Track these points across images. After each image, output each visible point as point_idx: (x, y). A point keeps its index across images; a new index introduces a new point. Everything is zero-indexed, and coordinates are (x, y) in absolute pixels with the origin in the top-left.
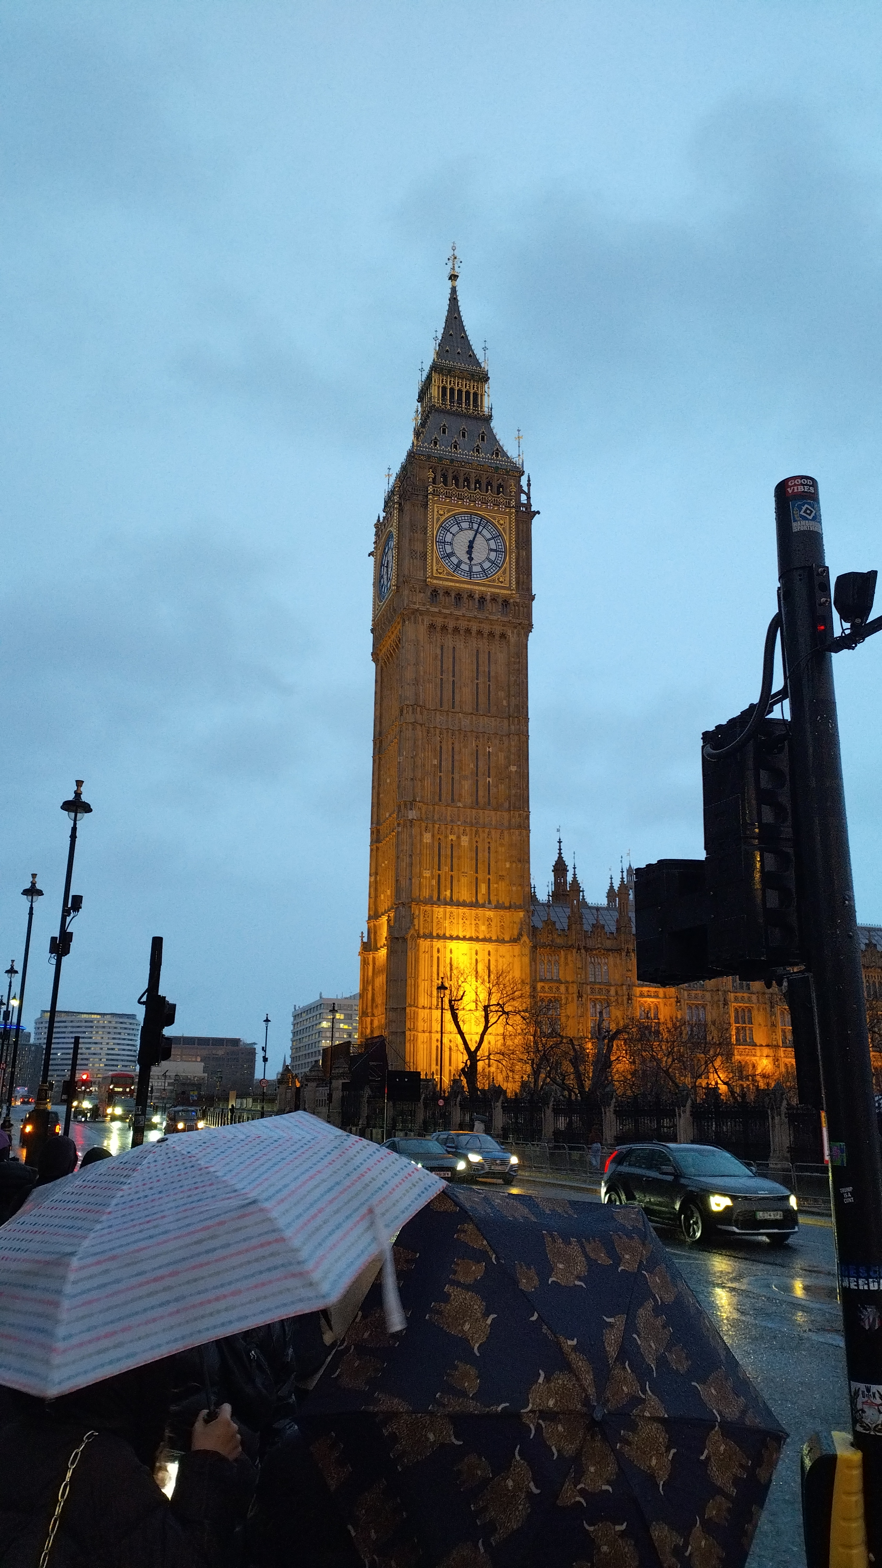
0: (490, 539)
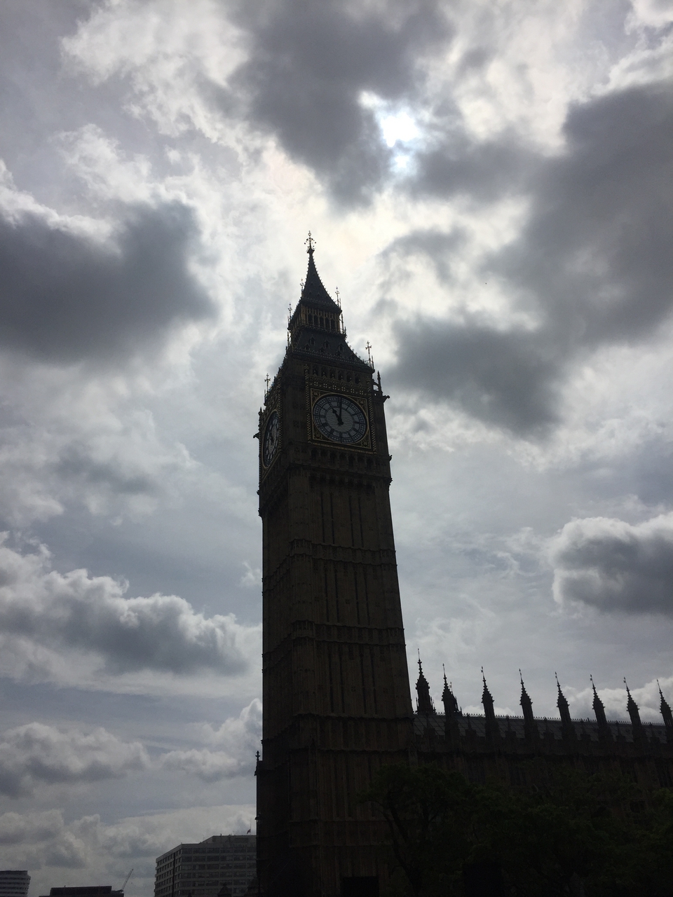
0: (354, 414)
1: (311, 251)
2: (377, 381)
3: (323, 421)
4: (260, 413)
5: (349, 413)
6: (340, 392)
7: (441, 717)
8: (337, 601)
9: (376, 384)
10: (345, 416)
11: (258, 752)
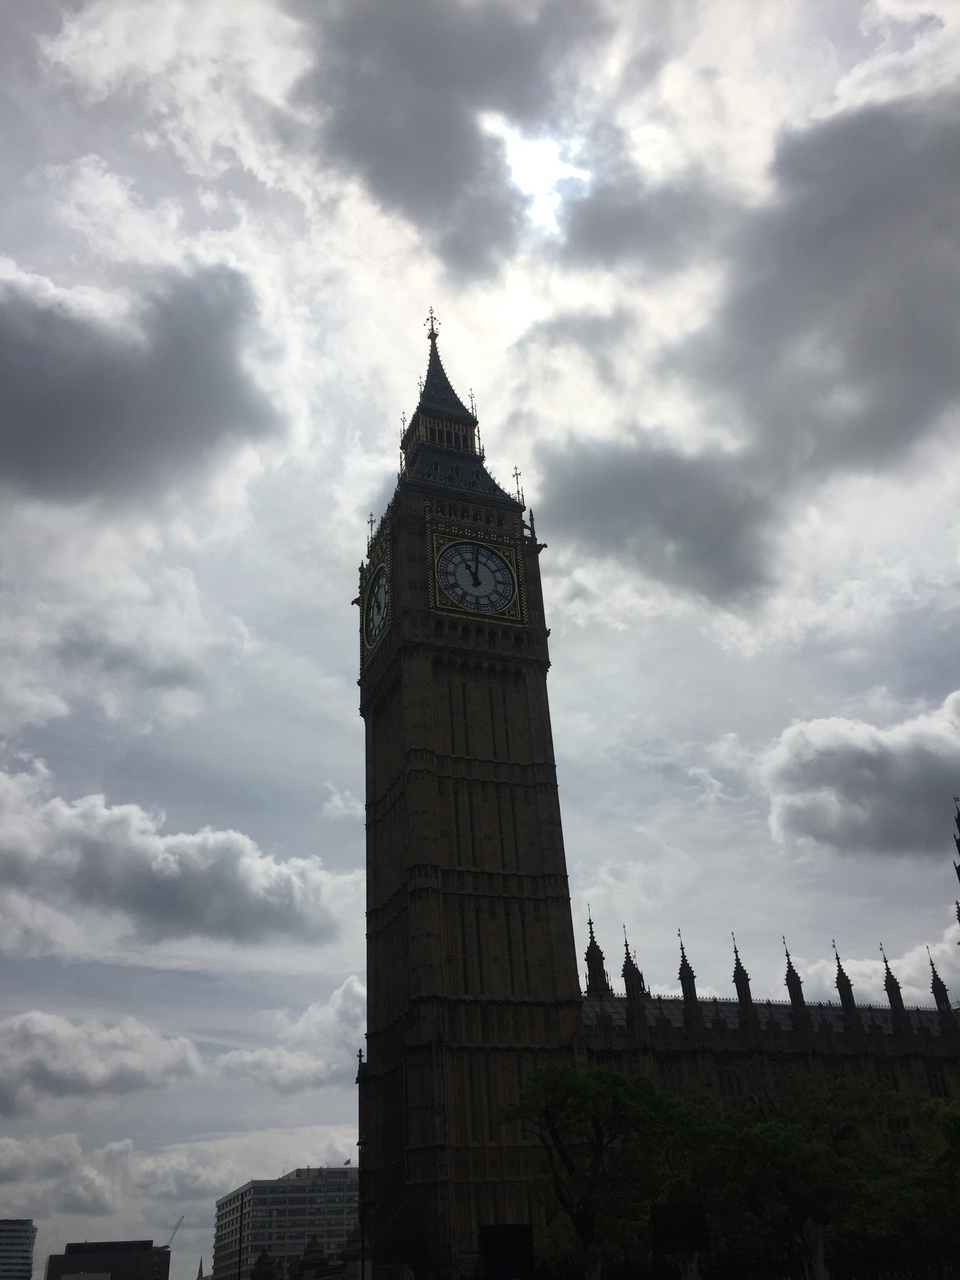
0: (496, 571)
1: (433, 336)
2: (528, 523)
3: (452, 581)
4: (361, 569)
5: (489, 569)
6: (476, 539)
7: (620, 1000)
8: (473, 837)
9: (527, 527)
10: (483, 573)
11: (360, 1051)
